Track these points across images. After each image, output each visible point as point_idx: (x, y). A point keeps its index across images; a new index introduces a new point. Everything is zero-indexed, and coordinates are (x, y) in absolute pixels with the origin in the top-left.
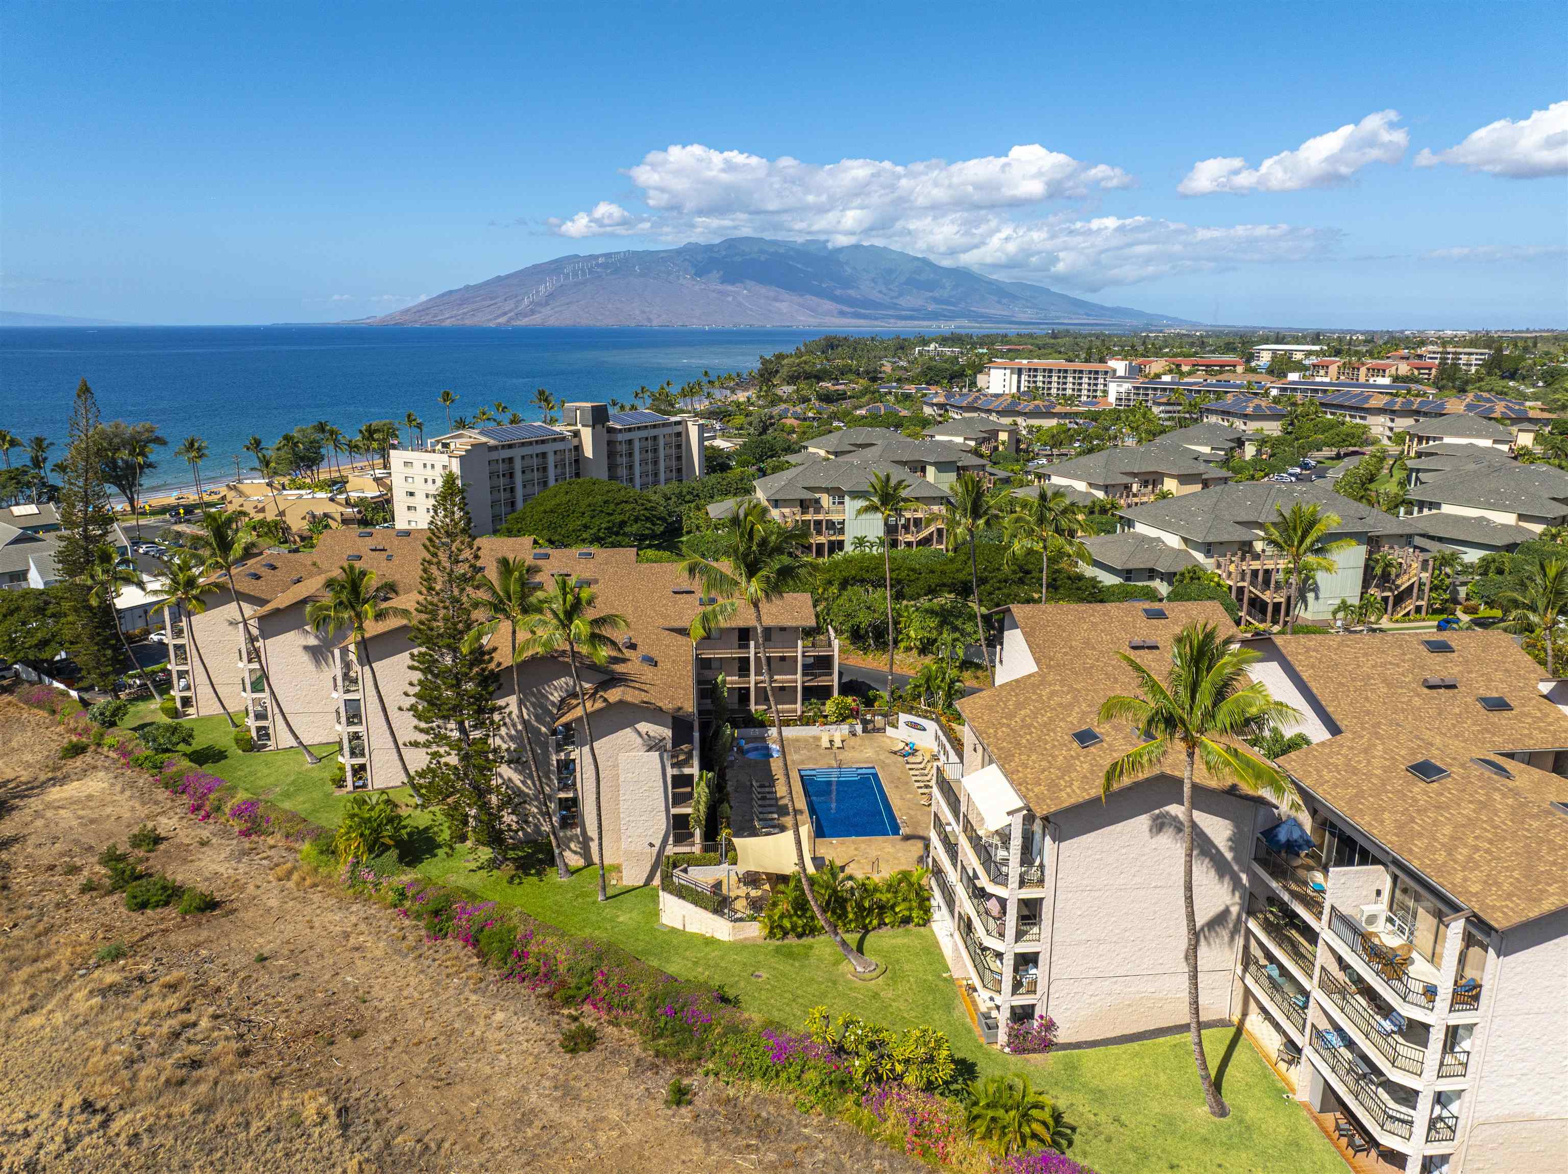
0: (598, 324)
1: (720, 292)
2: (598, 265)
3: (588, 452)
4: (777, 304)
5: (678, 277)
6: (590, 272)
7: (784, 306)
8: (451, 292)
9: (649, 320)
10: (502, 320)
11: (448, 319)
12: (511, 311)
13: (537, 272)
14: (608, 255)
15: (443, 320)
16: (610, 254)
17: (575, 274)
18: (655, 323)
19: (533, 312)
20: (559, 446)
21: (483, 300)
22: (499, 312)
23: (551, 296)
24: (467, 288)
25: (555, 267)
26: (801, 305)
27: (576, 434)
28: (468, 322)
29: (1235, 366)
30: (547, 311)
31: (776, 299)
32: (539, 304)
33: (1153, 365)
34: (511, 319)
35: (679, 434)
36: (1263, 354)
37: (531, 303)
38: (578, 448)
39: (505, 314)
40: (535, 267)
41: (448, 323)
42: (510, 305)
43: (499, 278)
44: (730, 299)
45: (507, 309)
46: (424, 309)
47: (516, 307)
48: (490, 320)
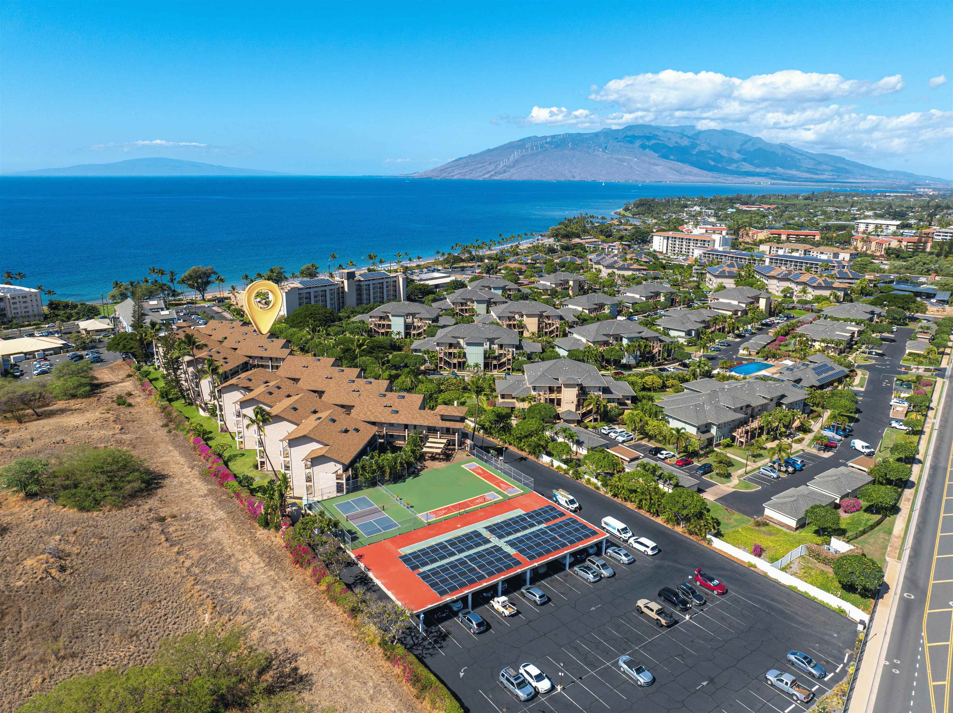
0: (542, 179)
1: (619, 160)
2: (546, 143)
3: (346, 289)
4: (656, 168)
5: (595, 150)
6: (541, 147)
7: (659, 169)
8: (461, 158)
9: (574, 177)
10: (487, 176)
11: (456, 176)
12: (492, 171)
13: (510, 147)
14: (553, 137)
15: (453, 176)
16: (554, 136)
17: (532, 149)
18: (577, 179)
19: (505, 172)
20: (332, 287)
21: (478, 164)
22: (485, 171)
23: (516, 162)
24: (470, 156)
25: (521, 144)
26: (671, 168)
27: (343, 282)
28: (467, 177)
29: (814, 236)
30: (513, 171)
31: (655, 164)
32: (510, 167)
33: (759, 234)
34: (492, 175)
35: (396, 281)
36: (861, 225)
37: (504, 166)
38: (343, 288)
39: (489, 172)
40: (510, 143)
41: (455, 177)
42: (492, 167)
43: (489, 151)
44: (625, 164)
45: (490, 169)
46: (443, 169)
47: (496, 168)
48: (479, 176)
